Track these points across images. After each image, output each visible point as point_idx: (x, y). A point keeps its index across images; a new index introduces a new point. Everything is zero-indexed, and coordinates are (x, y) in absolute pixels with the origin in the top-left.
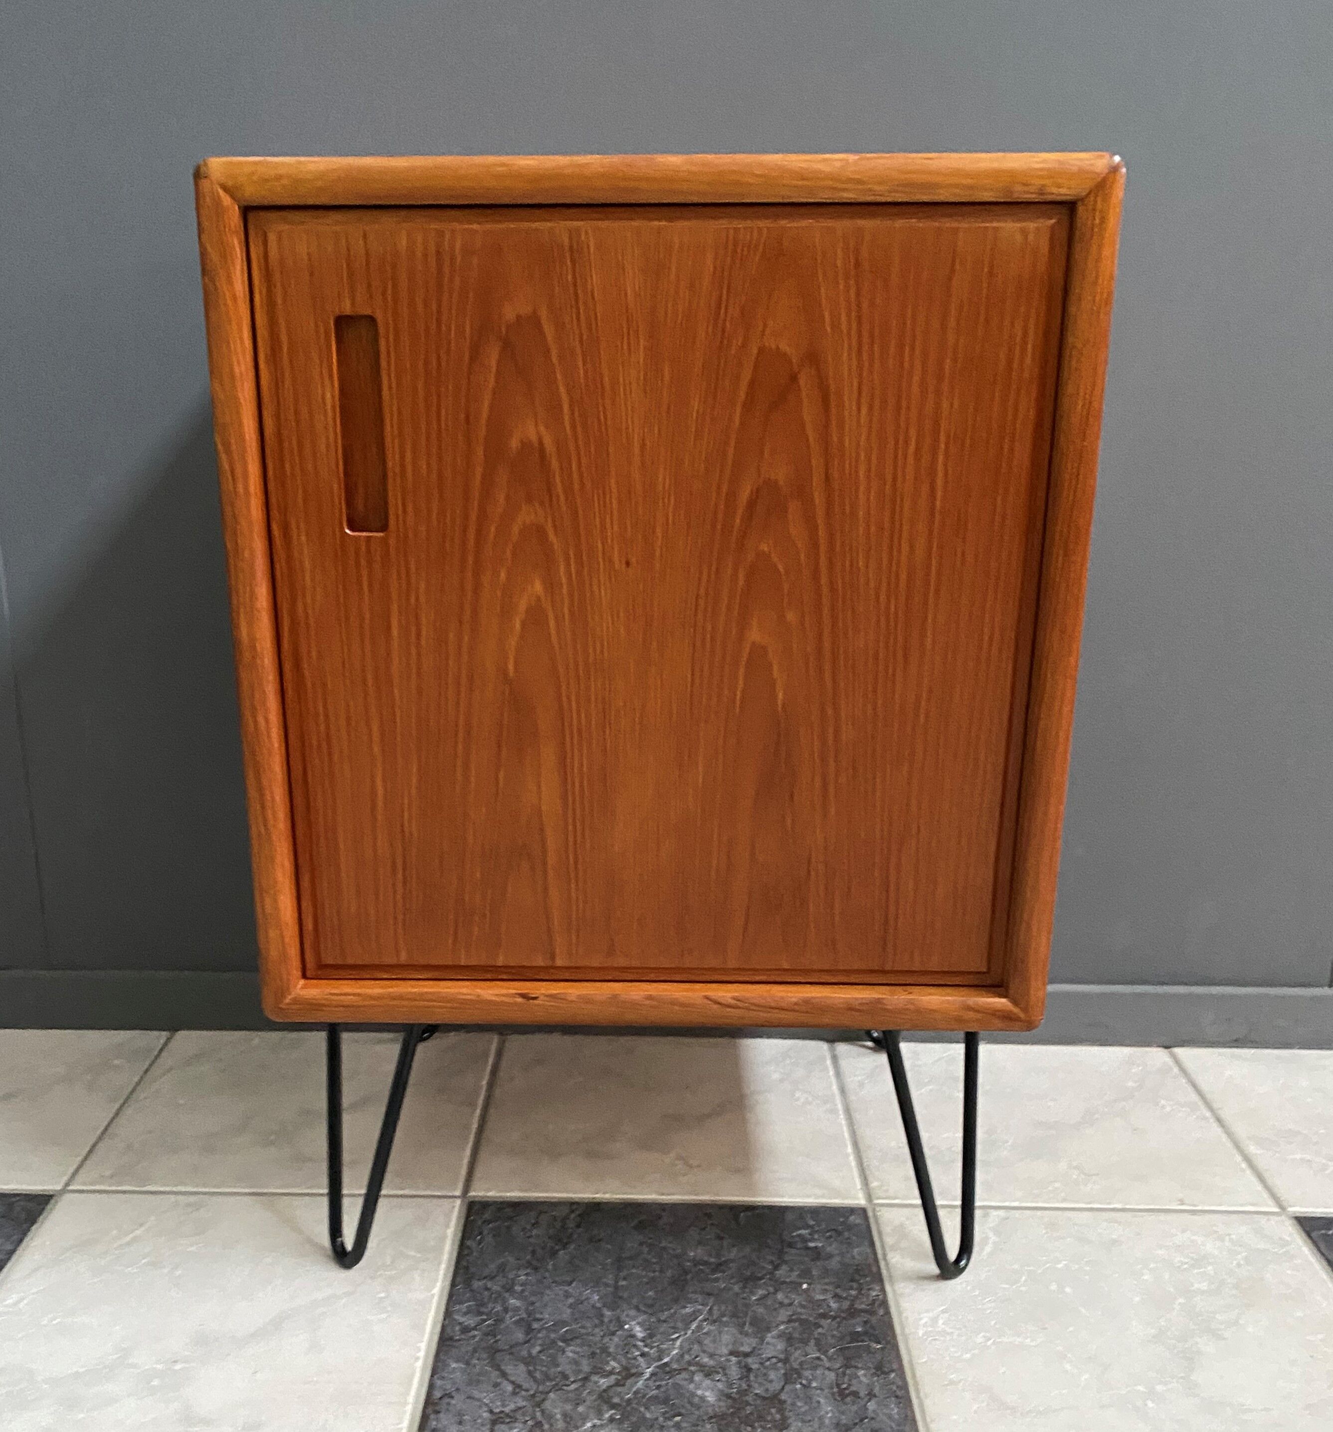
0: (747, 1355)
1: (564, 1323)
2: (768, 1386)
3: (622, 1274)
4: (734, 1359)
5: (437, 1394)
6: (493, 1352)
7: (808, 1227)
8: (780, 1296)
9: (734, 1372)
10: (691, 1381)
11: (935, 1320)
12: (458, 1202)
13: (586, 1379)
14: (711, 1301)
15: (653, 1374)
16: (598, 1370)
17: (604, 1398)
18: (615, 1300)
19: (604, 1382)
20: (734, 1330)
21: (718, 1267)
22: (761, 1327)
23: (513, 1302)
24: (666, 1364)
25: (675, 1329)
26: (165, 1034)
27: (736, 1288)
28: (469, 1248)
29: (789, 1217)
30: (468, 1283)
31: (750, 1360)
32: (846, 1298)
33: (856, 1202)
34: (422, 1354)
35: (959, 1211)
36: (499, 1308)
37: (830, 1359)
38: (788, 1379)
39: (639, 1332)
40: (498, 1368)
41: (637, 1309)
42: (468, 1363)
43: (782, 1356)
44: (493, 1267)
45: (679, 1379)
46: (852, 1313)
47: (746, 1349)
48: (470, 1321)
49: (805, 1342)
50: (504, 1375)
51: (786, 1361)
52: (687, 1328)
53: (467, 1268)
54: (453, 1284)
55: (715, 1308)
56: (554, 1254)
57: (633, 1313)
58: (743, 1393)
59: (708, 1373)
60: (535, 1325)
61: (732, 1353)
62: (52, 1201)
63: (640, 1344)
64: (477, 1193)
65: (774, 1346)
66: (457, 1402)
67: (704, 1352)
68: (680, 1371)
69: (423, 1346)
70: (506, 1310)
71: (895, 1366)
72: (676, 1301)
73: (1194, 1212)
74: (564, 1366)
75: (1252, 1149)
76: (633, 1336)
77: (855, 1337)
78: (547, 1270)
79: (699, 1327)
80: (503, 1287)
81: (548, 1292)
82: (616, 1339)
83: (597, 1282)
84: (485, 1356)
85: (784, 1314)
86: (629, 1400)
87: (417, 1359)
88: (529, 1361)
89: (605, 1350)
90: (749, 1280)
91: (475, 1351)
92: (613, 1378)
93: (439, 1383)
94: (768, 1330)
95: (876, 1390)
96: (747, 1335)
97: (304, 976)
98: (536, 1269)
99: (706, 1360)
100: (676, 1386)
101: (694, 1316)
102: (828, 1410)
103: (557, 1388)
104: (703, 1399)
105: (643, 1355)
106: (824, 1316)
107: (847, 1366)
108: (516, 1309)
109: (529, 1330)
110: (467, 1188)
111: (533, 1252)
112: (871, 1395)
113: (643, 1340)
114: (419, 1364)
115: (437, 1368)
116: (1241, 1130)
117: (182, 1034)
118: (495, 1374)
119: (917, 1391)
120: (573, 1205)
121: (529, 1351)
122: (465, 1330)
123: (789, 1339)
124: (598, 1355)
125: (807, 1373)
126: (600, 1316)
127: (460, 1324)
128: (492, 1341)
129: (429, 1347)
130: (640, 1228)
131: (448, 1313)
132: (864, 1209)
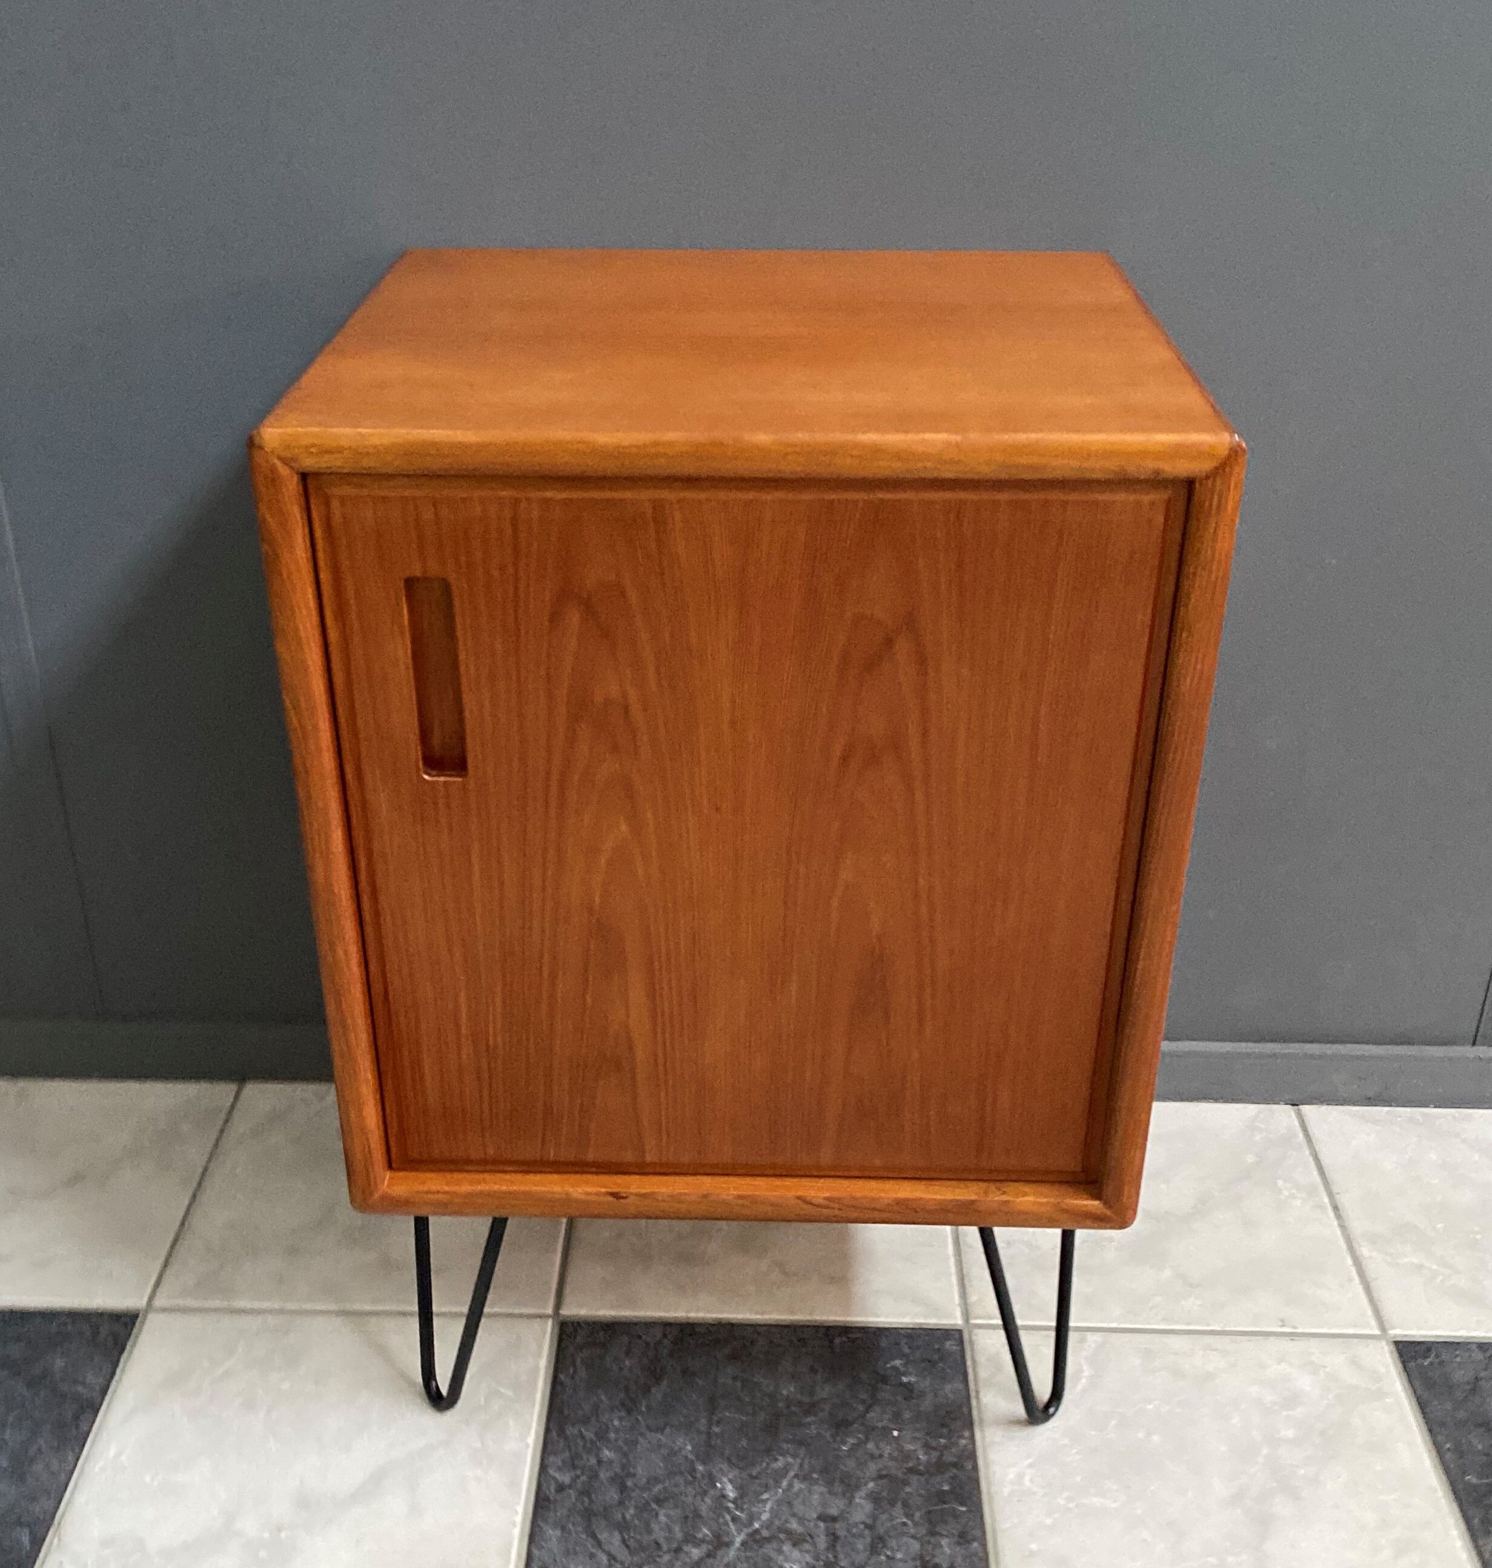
0: (834, 1519)
1: (657, 1480)
2: (854, 1556)
3: (715, 1418)
4: (822, 1525)
6: (588, 1515)
7: (903, 1356)
8: (870, 1446)
9: (822, 1542)
10: (781, 1551)
11: (1020, 1476)
12: (550, 1322)
13: (678, 1550)
14: (802, 1451)
15: (743, 1544)
16: (690, 1539)
18: (707, 1452)
19: (696, 1553)
20: (824, 1489)
21: (811, 1409)
22: (850, 1486)
23: (607, 1454)
24: (757, 1531)
25: (767, 1488)
26: (233, 1088)
27: (828, 1435)
28: (562, 1384)
29: (884, 1343)
30: (561, 1427)
31: (837, 1526)
32: (934, 1449)
33: (952, 1322)
34: (519, 1519)
35: (1053, 1334)
36: (593, 1461)
37: (916, 1524)
38: (874, 1550)
39: (731, 1494)
40: (594, 1536)
41: (729, 1460)
42: (563, 1528)
43: (869, 1521)
44: (587, 1408)
45: (769, 1549)
46: (940, 1467)
47: (834, 1511)
48: (565, 1478)
49: (892, 1503)
50: (599, 1544)
51: (872, 1527)
52: (777, 1482)
53: (561, 1412)
54: (548, 1430)
55: (807, 1461)
56: (647, 1390)
57: (725, 1467)
59: (797, 1541)
60: (629, 1483)
61: (820, 1517)
62: (138, 1323)
63: (731, 1505)
64: (570, 1310)
65: (862, 1509)
67: (794, 1515)
68: (768, 1540)
69: (520, 1509)
70: (600, 1463)
71: (978, 1533)
72: (768, 1451)
73: (1291, 1336)
74: (659, 1534)
75: (1364, 1251)
76: (724, 1496)
77: (941, 1497)
78: (641, 1413)
79: (790, 1485)
80: (596, 1434)
81: (641, 1439)
82: (708, 1500)
83: (688, 1427)
84: (579, 1519)
85: (872, 1468)
87: (514, 1525)
88: (623, 1527)
89: (697, 1515)
90: (841, 1426)
91: (570, 1513)
92: (705, 1548)
93: (535, 1552)
94: (858, 1487)
96: (835, 1494)
98: (629, 1412)
99: (794, 1525)
100: (766, 1558)
101: (783, 1473)
103: (652, 1560)
105: (735, 1519)
106: (912, 1471)
107: (933, 1533)
108: (611, 1462)
109: (623, 1488)
110: (558, 1306)
111: (627, 1391)
113: (734, 1502)
114: (516, 1532)
115: (534, 1537)
116: (1355, 1226)
117: (250, 1086)
118: (590, 1544)
120: (667, 1325)
121: (623, 1515)
122: (561, 1488)
123: (875, 1498)
124: (690, 1519)
125: (893, 1543)
126: (693, 1471)
127: (556, 1481)
128: (586, 1499)
129: (525, 1509)
130: (733, 1357)
131: (543, 1468)
132: (960, 1332)
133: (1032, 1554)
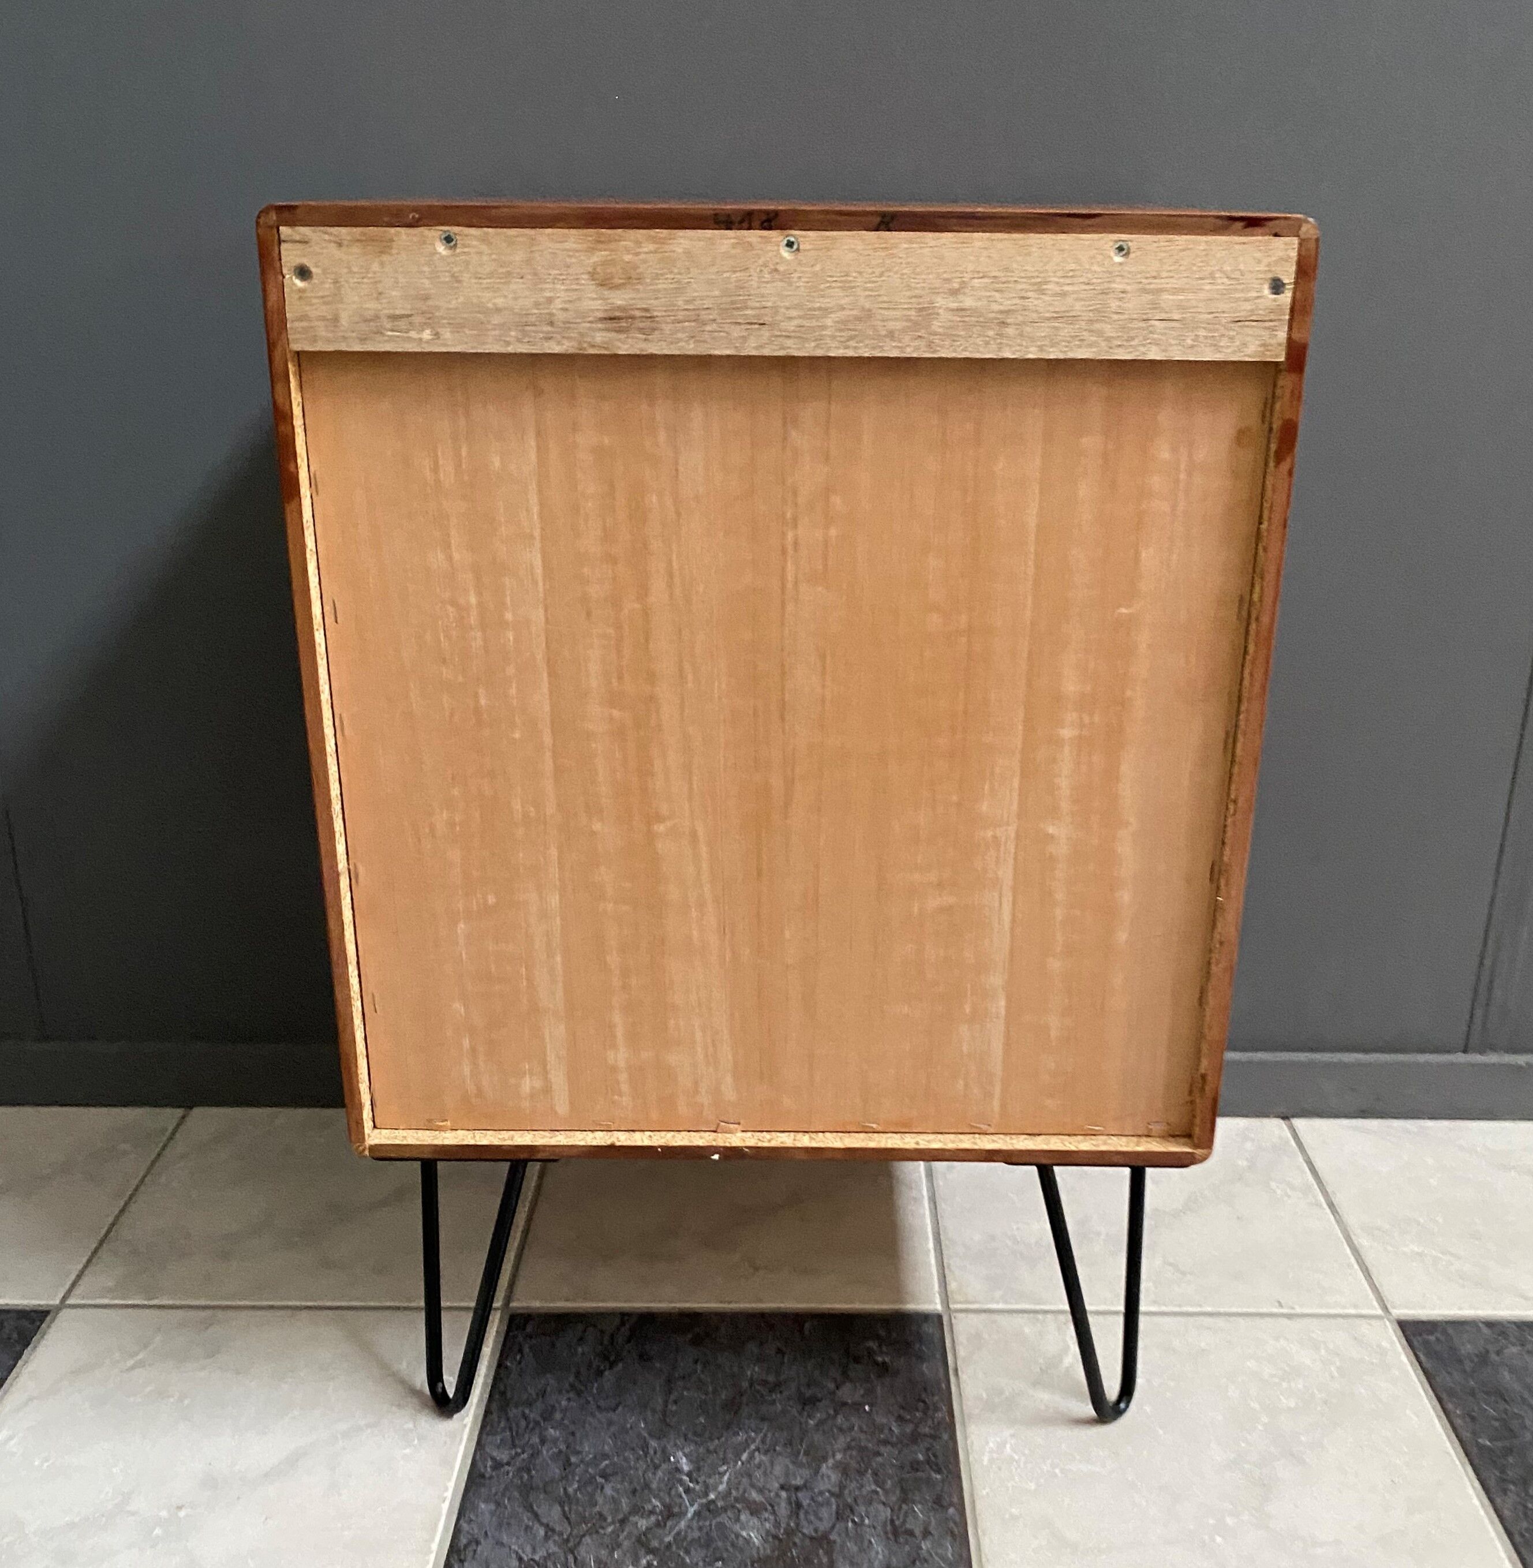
0: (797, 1489)
1: (605, 1456)
2: (818, 1524)
3: (672, 1397)
4: (784, 1494)
5: (464, 1541)
6: (527, 1490)
7: (878, 1337)
8: (840, 1419)
9: (783, 1509)
10: (738, 1520)
11: (1001, 1446)
12: (497, 1313)
13: (623, 1521)
14: (765, 1426)
15: (698, 1514)
16: (636, 1510)
17: (642, 1542)
18: (663, 1428)
19: (643, 1524)
20: (787, 1461)
21: (776, 1387)
22: (817, 1458)
23: (551, 1431)
24: (713, 1501)
25: (724, 1461)
26: (179, 1112)
27: (794, 1411)
28: (506, 1369)
29: (859, 1325)
30: (504, 1409)
31: (801, 1495)
32: (910, 1421)
33: (932, 1307)
34: (449, 1494)
36: (535, 1440)
37: (886, 1492)
38: (839, 1516)
39: (685, 1465)
40: (530, 1508)
41: (685, 1438)
42: (498, 1504)
43: (836, 1490)
44: (532, 1391)
45: (723, 1518)
46: (915, 1438)
47: (799, 1482)
48: (503, 1456)
49: (861, 1473)
50: (536, 1516)
51: (838, 1496)
52: (738, 1456)
53: (503, 1394)
54: (488, 1412)
55: (769, 1435)
56: (600, 1373)
57: (680, 1442)
58: (790, 1533)
59: (755, 1510)
60: (573, 1459)
61: (783, 1487)
62: (48, 1318)
63: (685, 1478)
64: (520, 1303)
65: (829, 1477)
66: (485, 1549)
67: (753, 1486)
68: (725, 1509)
69: (451, 1485)
70: (543, 1441)
71: (955, 1500)
72: (728, 1427)
73: (1289, 1316)
74: (602, 1504)
75: (1363, 1242)
76: (678, 1470)
77: (915, 1466)
78: (591, 1393)
79: (751, 1457)
80: (542, 1414)
81: (590, 1419)
82: (660, 1473)
83: (644, 1405)
84: (516, 1494)
85: (842, 1441)
86: (669, 1543)
88: (565, 1500)
89: (647, 1486)
90: (808, 1402)
91: (506, 1488)
92: (653, 1519)
93: (465, 1526)
94: (825, 1459)
95: (931, 1529)
96: (801, 1465)
98: (579, 1394)
99: (754, 1495)
100: (721, 1526)
101: (746, 1445)
102: (879, 1549)
103: (594, 1531)
104: (748, 1541)
105: (687, 1491)
106: (886, 1442)
107: (904, 1500)
108: (555, 1441)
109: (567, 1464)
110: (509, 1298)
111: (578, 1374)
112: (926, 1533)
113: (689, 1474)
114: (445, 1506)
115: (465, 1509)
116: (1352, 1220)
117: (196, 1112)
118: (526, 1518)
119: (976, 1528)
120: (624, 1316)
121: (565, 1489)
122: (498, 1465)
123: (844, 1469)
124: (639, 1491)
125: (862, 1509)
126: (645, 1447)
127: (493, 1459)
128: (526, 1476)
129: (456, 1485)
130: (696, 1342)
131: (480, 1445)
132: (940, 1317)
133: (1014, 1518)
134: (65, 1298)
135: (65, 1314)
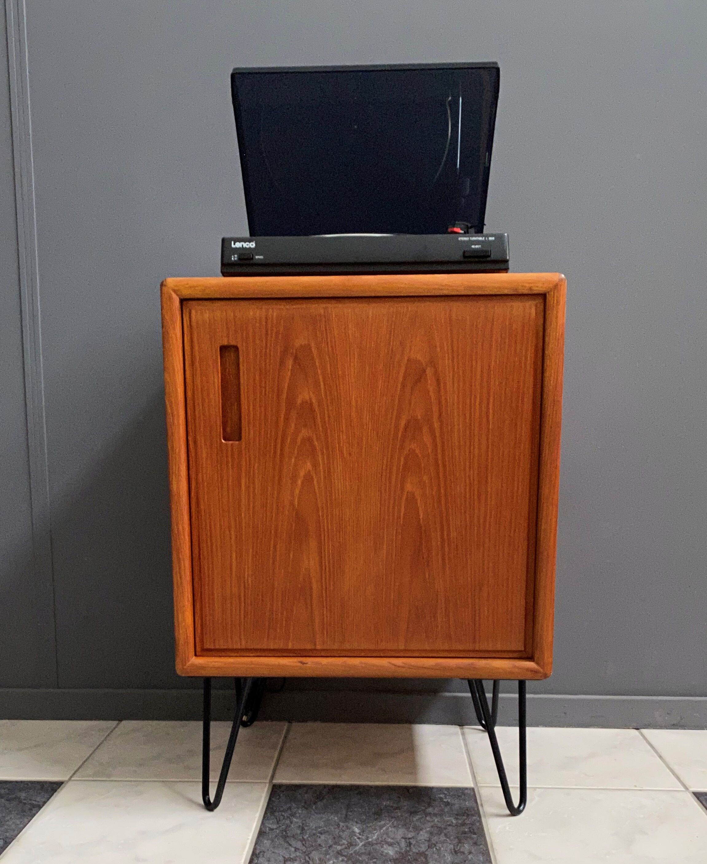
0: (409, 838)
1: (320, 827)
2: (419, 849)
3: (350, 810)
4: (403, 840)
5: (258, 852)
6: (285, 837)
7: (443, 794)
8: (428, 818)
9: (403, 844)
10: (382, 847)
11: (504, 827)
12: (267, 785)
13: (330, 847)
14: (393, 820)
15: (364, 845)
16: (336, 844)
17: (339, 853)
18: (346, 819)
19: (339, 848)
20: (404, 830)
21: (397, 808)
22: (417, 829)
23: (295, 820)
24: (370, 842)
25: (375, 829)
26: (116, 722)
27: (406, 815)
28: (273, 801)
29: (434, 790)
30: (272, 813)
31: (411, 841)
32: (460, 819)
33: (469, 786)
34: (250, 838)
36: (288, 822)
37: (451, 840)
38: (429, 847)
39: (357, 830)
40: (287, 842)
41: (357, 822)
42: (273, 841)
43: (427, 839)
44: (285, 808)
45: (376, 846)
46: (463, 824)
47: (410, 836)
48: (274, 826)
49: (439, 834)
50: (290, 845)
51: (429, 841)
52: (381, 828)
53: (272, 808)
54: (266, 813)
55: (395, 822)
56: (315, 803)
57: (355, 824)
58: (407, 851)
59: (391, 845)
60: (306, 828)
61: (402, 838)
62: (64, 784)
63: (358, 835)
64: (276, 781)
65: (423, 835)
66: (268, 854)
67: (388, 837)
68: (376, 844)
69: (251, 835)
70: (291, 823)
71: (483, 843)
72: (376, 819)
73: (640, 790)
74: (320, 842)
75: (675, 768)
76: (354, 832)
77: (464, 833)
78: (312, 809)
79: (387, 829)
80: (290, 815)
81: (312, 816)
82: (346, 833)
83: (336, 812)
84: (281, 838)
85: (429, 824)
86: (352, 854)
87: (248, 839)
88: (303, 840)
89: (340, 837)
90: (412, 813)
91: (276, 836)
92: (343, 847)
94: (421, 830)
95: (473, 851)
96: (411, 832)
97: (196, 655)
98: (307, 809)
99: (390, 840)
100: (375, 850)
101: (384, 825)
102: (449, 858)
103: (316, 849)
104: (387, 854)
105: (359, 838)
106: (449, 825)
107: (460, 843)
108: (297, 823)
109: (303, 829)
110: (273, 777)
111: (305, 803)
112: (470, 853)
113: (360, 834)
114: (249, 841)
115: (258, 842)
117: (124, 722)
118: (286, 845)
119: (493, 852)
120: (325, 786)
121: (303, 837)
122: (272, 830)
123: (431, 833)
124: (337, 838)
125: (439, 845)
126: (338, 825)
127: (269, 827)
128: (284, 833)
129: (253, 834)
130: (359, 794)
131: (263, 823)
132: (473, 788)
133: (511, 848)
134: (71, 777)
135: (70, 783)
